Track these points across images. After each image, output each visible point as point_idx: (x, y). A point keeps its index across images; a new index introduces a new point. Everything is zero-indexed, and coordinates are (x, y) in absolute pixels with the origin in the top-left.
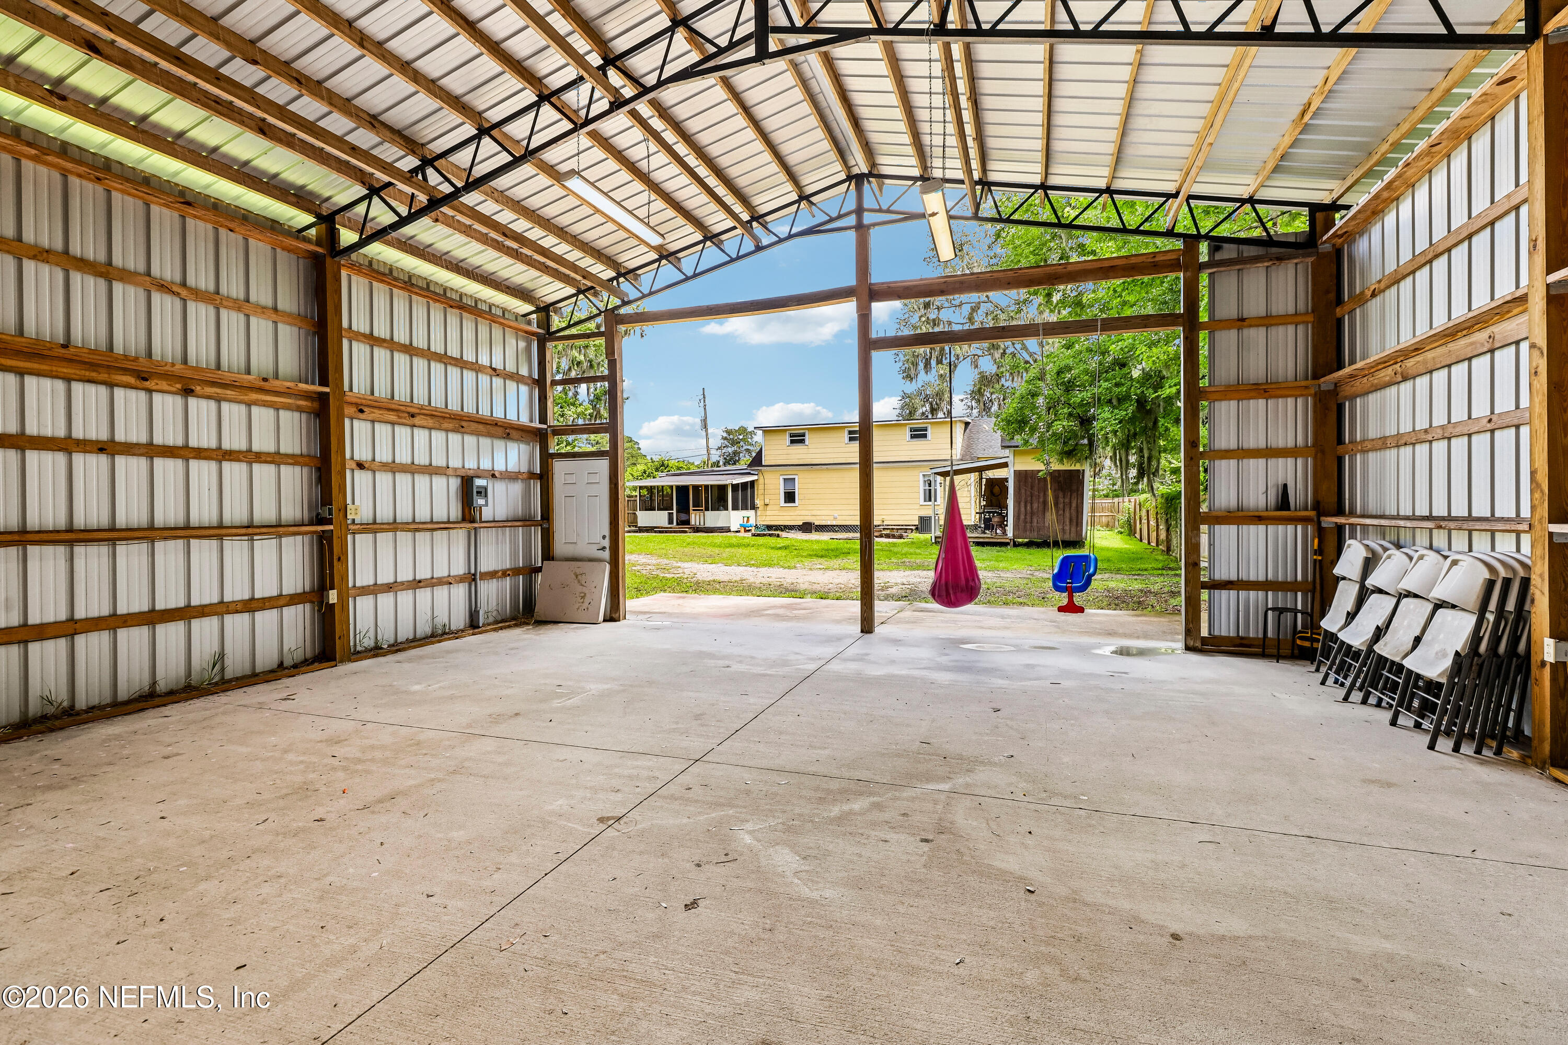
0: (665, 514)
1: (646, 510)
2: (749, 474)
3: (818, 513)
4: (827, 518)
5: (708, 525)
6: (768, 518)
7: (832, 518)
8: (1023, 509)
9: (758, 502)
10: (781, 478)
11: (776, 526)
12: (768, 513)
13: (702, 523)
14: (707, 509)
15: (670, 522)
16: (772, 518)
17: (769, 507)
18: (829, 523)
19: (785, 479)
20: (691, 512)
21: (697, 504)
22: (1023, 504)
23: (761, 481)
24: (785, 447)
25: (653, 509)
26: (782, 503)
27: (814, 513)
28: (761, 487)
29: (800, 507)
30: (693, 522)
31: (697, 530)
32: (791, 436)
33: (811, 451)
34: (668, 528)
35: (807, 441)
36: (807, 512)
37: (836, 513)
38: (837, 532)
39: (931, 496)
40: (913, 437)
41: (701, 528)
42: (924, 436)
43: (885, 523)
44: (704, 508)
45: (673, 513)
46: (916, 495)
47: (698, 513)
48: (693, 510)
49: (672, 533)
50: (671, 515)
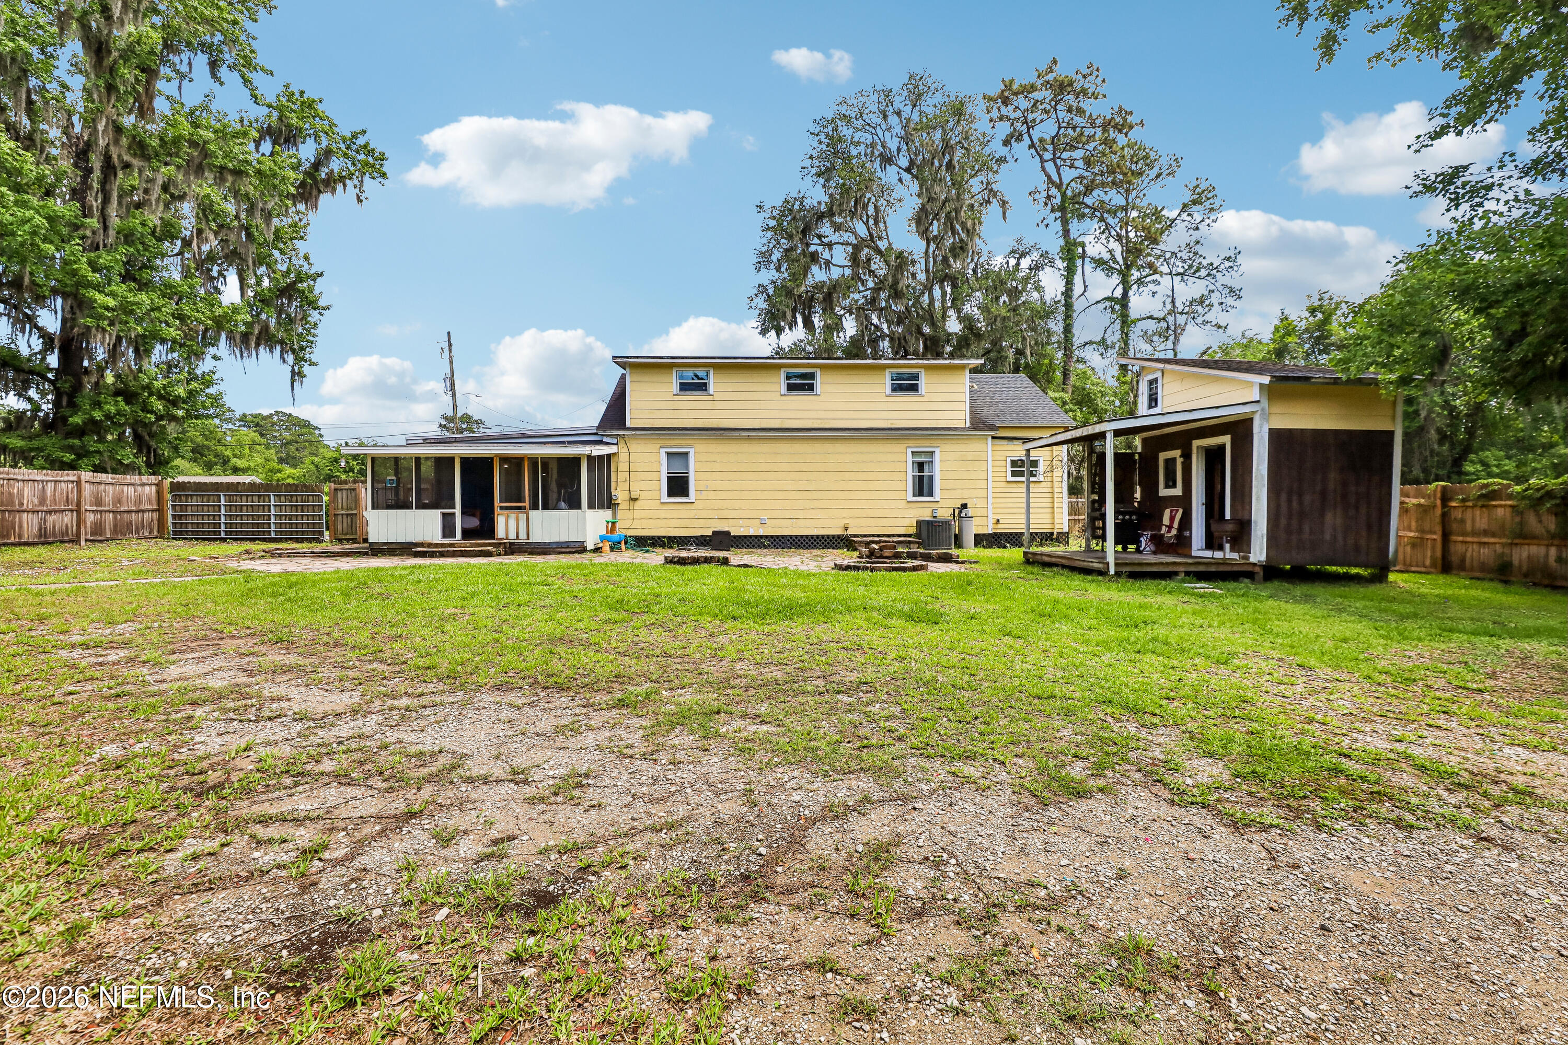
0: (434, 517)
1: (389, 507)
2: (600, 442)
3: (733, 514)
4: (747, 523)
5: (536, 537)
6: (637, 524)
7: (757, 523)
8: (1284, 505)
9: (620, 495)
10: (663, 451)
11: (653, 538)
12: (637, 514)
13: (523, 535)
14: (535, 507)
15: (448, 530)
16: (645, 523)
17: (638, 504)
18: (752, 532)
19: (668, 454)
20: (497, 510)
21: (513, 496)
22: (1284, 497)
23: (623, 457)
24: (669, 396)
25: (406, 506)
26: (665, 498)
27: (726, 514)
28: (623, 467)
29: (698, 505)
30: (500, 532)
31: (512, 549)
32: (681, 377)
33: (719, 405)
34: (442, 545)
35: (712, 388)
36: (710, 514)
37: (764, 516)
38: (765, 547)
39: (923, 486)
40: (897, 388)
41: (519, 544)
42: (914, 388)
43: (850, 532)
44: (527, 504)
45: (454, 514)
46: (901, 486)
47: (513, 515)
48: (502, 508)
49: (454, 554)
50: (449, 518)
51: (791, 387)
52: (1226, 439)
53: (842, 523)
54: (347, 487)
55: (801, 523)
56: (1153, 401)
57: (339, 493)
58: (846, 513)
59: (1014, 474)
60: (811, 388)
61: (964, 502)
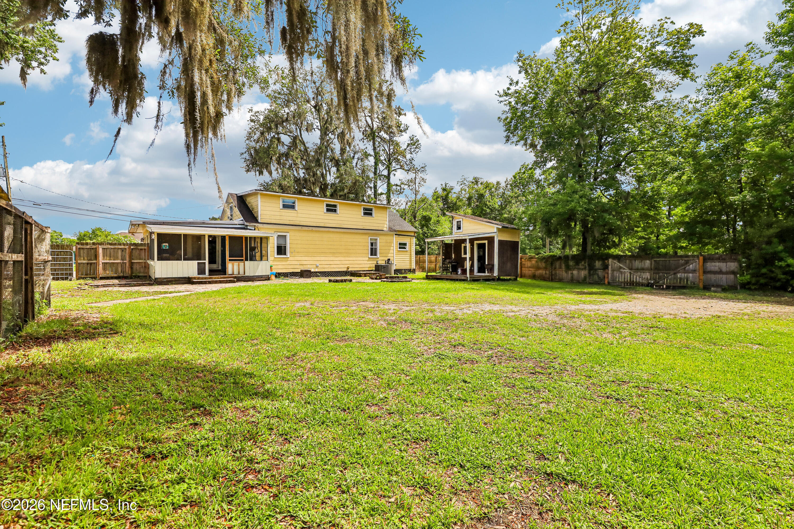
0: (194, 264)
3: (305, 263)
4: (311, 266)
5: (247, 274)
7: (315, 266)
8: (501, 260)
10: (276, 234)
13: (242, 273)
14: (247, 260)
15: (201, 270)
18: (313, 270)
19: (278, 235)
20: (228, 261)
21: (237, 255)
24: (278, 210)
26: (276, 256)
27: (302, 262)
29: (291, 258)
30: (230, 271)
32: (283, 202)
33: (299, 215)
34: (199, 278)
35: (297, 208)
36: (296, 263)
37: (318, 263)
38: (318, 276)
39: (373, 252)
40: (365, 214)
41: (240, 277)
42: (371, 214)
43: (350, 270)
44: (244, 258)
45: (205, 263)
46: (366, 252)
47: (236, 264)
48: (230, 260)
49: (205, 283)
50: (201, 265)
51: (328, 210)
52: (486, 242)
53: (346, 266)
54: (88, 247)
55: (332, 266)
56: (459, 228)
57: (82, 251)
58: (347, 262)
59: (400, 248)
60: (335, 211)
61: (388, 258)
